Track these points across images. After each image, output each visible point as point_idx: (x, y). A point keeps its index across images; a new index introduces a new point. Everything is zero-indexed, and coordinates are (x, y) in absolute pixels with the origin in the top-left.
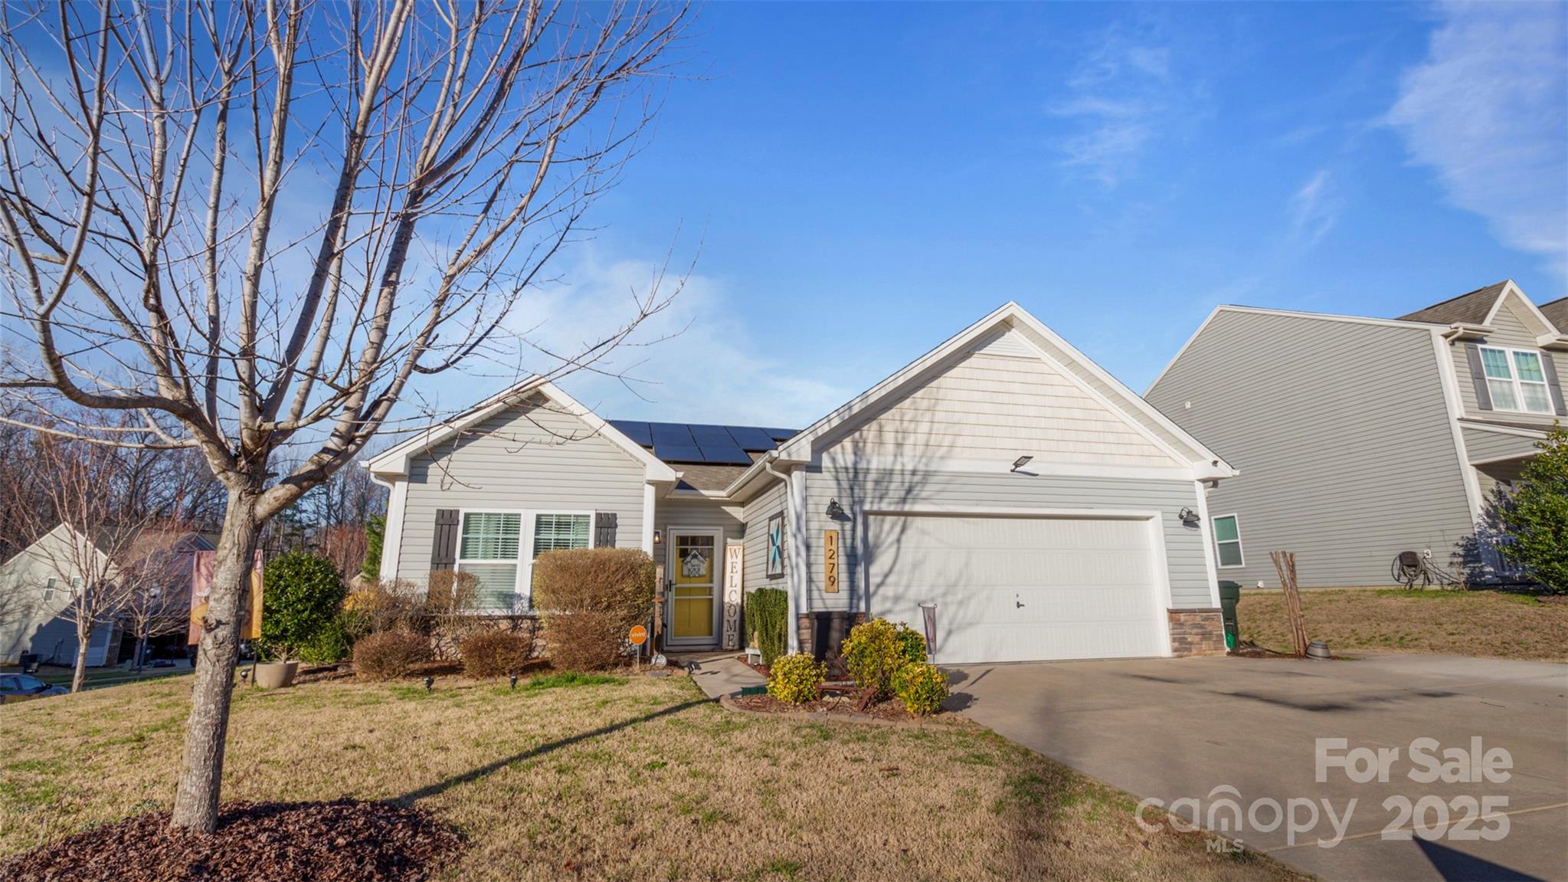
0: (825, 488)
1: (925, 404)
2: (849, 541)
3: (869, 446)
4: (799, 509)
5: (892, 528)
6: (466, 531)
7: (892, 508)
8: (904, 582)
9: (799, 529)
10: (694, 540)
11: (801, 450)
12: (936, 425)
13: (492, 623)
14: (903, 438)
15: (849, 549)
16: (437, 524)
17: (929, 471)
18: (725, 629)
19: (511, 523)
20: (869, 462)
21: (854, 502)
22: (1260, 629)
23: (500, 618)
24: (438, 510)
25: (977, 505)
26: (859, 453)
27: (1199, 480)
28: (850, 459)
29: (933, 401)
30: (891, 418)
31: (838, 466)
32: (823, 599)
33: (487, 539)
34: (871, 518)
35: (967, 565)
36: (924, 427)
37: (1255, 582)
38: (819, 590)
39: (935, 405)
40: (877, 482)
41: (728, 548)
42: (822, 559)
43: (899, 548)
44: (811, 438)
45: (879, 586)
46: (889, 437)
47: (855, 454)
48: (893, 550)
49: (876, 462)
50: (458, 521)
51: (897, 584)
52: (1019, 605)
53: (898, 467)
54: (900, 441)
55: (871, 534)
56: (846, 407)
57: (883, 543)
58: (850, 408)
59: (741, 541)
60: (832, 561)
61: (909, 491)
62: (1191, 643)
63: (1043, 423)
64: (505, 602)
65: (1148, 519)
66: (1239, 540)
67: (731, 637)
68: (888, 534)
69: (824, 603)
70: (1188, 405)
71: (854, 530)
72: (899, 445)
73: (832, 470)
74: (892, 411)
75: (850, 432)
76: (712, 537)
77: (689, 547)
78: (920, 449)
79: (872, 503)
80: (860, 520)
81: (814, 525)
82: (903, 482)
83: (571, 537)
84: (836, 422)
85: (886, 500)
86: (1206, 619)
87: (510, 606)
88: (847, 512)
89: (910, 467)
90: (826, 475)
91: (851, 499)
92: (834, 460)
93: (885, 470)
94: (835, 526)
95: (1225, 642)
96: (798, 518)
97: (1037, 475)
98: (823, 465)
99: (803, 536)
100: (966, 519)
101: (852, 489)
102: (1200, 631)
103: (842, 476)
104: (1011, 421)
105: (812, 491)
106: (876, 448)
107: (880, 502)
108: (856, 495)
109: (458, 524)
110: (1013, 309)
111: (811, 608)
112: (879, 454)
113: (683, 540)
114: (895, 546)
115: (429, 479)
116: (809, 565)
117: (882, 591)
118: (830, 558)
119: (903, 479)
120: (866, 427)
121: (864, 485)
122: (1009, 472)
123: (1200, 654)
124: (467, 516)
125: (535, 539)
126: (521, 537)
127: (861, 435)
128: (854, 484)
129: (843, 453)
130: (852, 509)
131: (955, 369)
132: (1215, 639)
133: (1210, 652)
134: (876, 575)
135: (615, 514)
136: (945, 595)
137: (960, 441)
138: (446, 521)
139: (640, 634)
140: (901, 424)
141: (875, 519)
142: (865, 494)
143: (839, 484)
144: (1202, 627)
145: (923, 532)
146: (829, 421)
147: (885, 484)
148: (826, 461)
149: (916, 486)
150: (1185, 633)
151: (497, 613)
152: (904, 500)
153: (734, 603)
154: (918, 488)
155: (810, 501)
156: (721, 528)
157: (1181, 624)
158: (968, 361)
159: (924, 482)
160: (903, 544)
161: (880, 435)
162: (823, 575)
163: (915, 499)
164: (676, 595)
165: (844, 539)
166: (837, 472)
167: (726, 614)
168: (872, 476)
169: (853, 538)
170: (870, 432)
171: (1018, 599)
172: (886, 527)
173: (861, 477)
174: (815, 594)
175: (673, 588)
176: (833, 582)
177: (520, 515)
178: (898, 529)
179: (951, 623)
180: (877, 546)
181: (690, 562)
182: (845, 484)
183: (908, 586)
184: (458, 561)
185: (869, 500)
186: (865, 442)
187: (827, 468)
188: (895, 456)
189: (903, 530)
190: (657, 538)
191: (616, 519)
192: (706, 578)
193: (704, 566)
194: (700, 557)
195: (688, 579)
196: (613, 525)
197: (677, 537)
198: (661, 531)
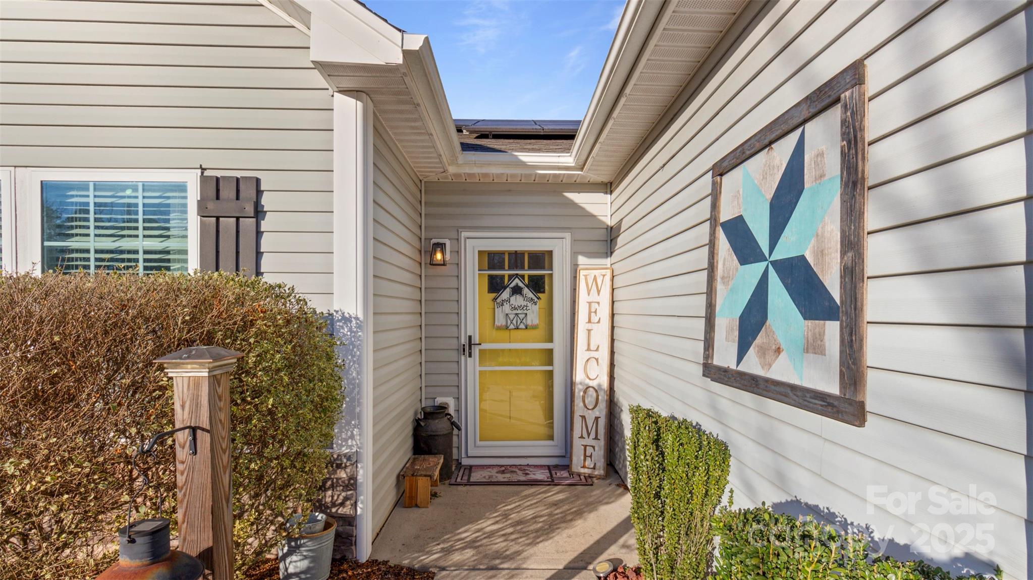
10: (516, 259)
18: (577, 432)
41: (582, 273)
59: (608, 261)
67: (589, 450)
76: (550, 253)
77: (506, 273)
113: (493, 260)
153: (594, 384)
156: (568, 236)
164: (481, 363)
167: (578, 403)
175: (476, 350)
181: (508, 300)
190: (439, 256)
191: (259, 193)
192: (540, 332)
193: (536, 308)
194: (526, 291)
195: (505, 334)
196: (250, 209)
197: (480, 252)
198: (448, 242)
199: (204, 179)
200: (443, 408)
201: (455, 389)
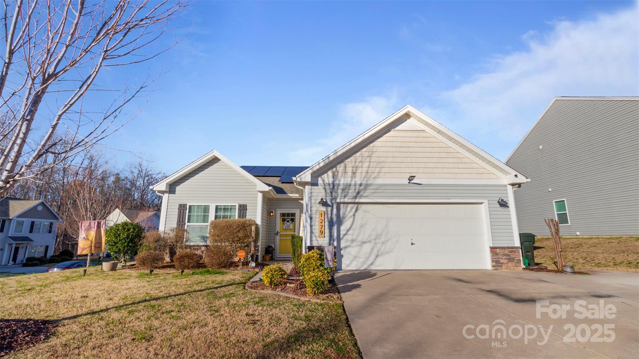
0: (319, 193)
1: (367, 154)
2: (329, 216)
3: (340, 174)
4: (307, 202)
5: (351, 209)
6: (190, 212)
7: (350, 201)
8: (356, 233)
9: (307, 211)
10: (288, 215)
11: (306, 176)
12: (372, 164)
13: (199, 248)
14: (356, 170)
15: (329, 219)
16: (179, 209)
17: (368, 184)
19: (206, 209)
20: (339, 181)
21: (332, 199)
22: (567, 256)
23: (202, 246)
24: (179, 204)
25: (391, 199)
26: (335, 177)
27: (509, 184)
28: (331, 180)
29: (371, 153)
30: (350, 161)
31: (325, 183)
32: (317, 240)
33: (198, 215)
34: (342, 205)
35: (387, 226)
36: (366, 164)
37: (575, 232)
38: (315, 236)
39: (371, 155)
40: (343, 190)
41: (301, 217)
42: (317, 223)
43: (354, 218)
44: (311, 171)
45: (344, 235)
46: (349, 170)
47: (333, 177)
48: (351, 219)
49: (342, 181)
50: (186, 208)
51: (353, 234)
52: (412, 244)
53: (353, 183)
54: (354, 171)
55: (341, 212)
56: (327, 157)
57: (347, 216)
58: (329, 158)
60: (322, 224)
61: (358, 193)
62: (502, 263)
63: (425, 160)
64: (204, 240)
65: (481, 203)
66: (567, 212)
68: (349, 212)
69: (318, 242)
70: (541, 147)
71: (332, 211)
72: (354, 173)
73: (323, 185)
74: (351, 158)
75: (331, 168)
76: (295, 213)
77: (286, 217)
78: (364, 174)
79: (340, 199)
80: (335, 206)
81: (314, 209)
82: (355, 189)
83: (229, 214)
84: (322, 164)
85: (347, 197)
86: (511, 252)
87: (206, 242)
88: (329, 203)
89: (359, 182)
90: (320, 187)
91: (331, 197)
92: (323, 181)
93: (347, 184)
94: (323, 209)
95: (522, 263)
96: (307, 206)
97: (422, 184)
98: (319, 183)
99: (309, 214)
100: (387, 205)
101: (331, 193)
102: (507, 257)
103: (327, 187)
104: (409, 160)
105: (313, 194)
106: (343, 175)
107: (344, 198)
108: (333, 196)
109: (186, 210)
110: (410, 109)
111: (312, 244)
112: (344, 177)
113: (283, 215)
114: (353, 217)
115: (176, 193)
116: (311, 226)
117: (346, 237)
118: (321, 223)
119: (355, 188)
120: (338, 166)
121: (337, 191)
122: (408, 183)
123: (507, 269)
124: (190, 207)
125: (215, 215)
126: (210, 214)
127: (336, 169)
128: (332, 191)
129: (328, 178)
130: (331, 202)
131: (382, 138)
132: (516, 261)
133: (513, 268)
134: (344, 230)
135: (246, 205)
136: (375, 239)
137: (383, 170)
138: (182, 208)
139: (242, 254)
140: (355, 163)
141: (344, 206)
142: (337, 195)
143: (326, 191)
144: (508, 256)
145: (366, 211)
146: (319, 164)
147: (347, 190)
148: (320, 181)
149: (361, 191)
150: (499, 258)
151: (201, 244)
152: (355, 197)
154: (362, 192)
155: (313, 198)
156: (299, 210)
157: (497, 254)
158: (388, 134)
159: (365, 189)
160: (356, 217)
161: (345, 169)
162: (318, 230)
163: (361, 197)
164: (280, 237)
165: (327, 214)
166: (325, 186)
168: (341, 187)
169: (332, 214)
170: (340, 168)
171: (412, 241)
172: (349, 209)
173: (336, 187)
174: (314, 238)
175: (279, 234)
176: (322, 233)
177: (209, 206)
178: (354, 210)
179: (378, 252)
180: (344, 218)
181: (286, 224)
182: (328, 191)
183: (358, 235)
184: (187, 224)
185: (339, 197)
186: (338, 172)
187: (320, 184)
188: (352, 178)
189: (356, 211)
190: (272, 214)
191: (247, 207)
192: (293, 230)
193: (292, 225)
194: (290, 221)
195: (285, 231)
196: (245, 209)
197: (280, 213)
198: (274, 211)
199: (239, 205)
200: (271, 246)
201: (274, 243)
